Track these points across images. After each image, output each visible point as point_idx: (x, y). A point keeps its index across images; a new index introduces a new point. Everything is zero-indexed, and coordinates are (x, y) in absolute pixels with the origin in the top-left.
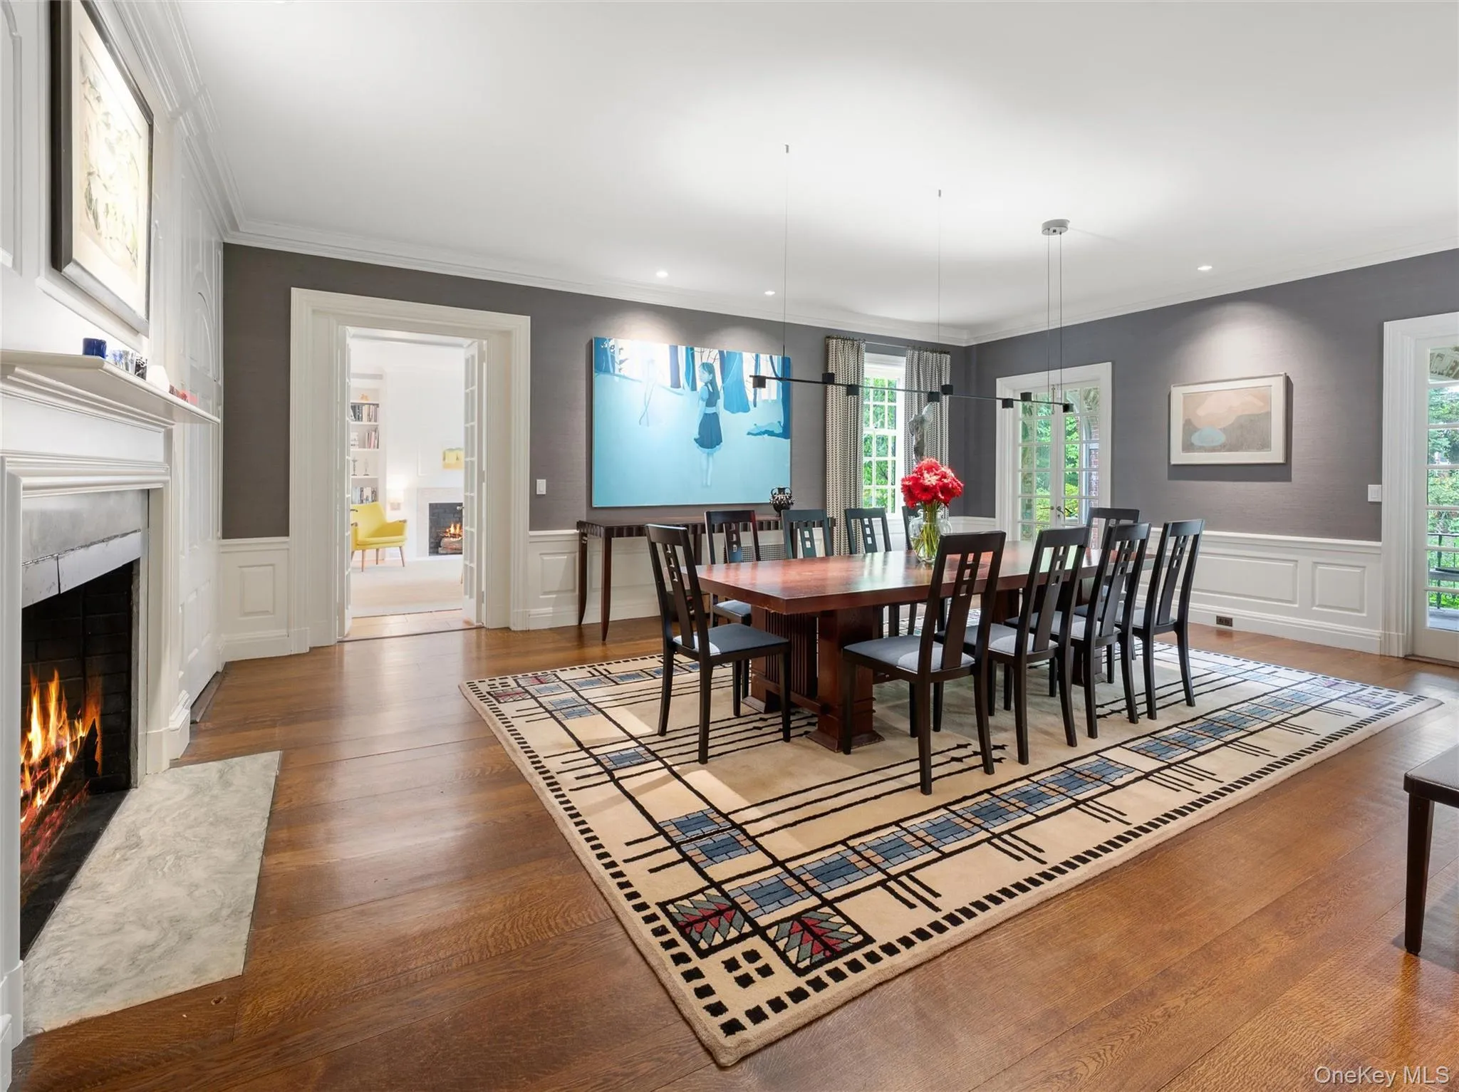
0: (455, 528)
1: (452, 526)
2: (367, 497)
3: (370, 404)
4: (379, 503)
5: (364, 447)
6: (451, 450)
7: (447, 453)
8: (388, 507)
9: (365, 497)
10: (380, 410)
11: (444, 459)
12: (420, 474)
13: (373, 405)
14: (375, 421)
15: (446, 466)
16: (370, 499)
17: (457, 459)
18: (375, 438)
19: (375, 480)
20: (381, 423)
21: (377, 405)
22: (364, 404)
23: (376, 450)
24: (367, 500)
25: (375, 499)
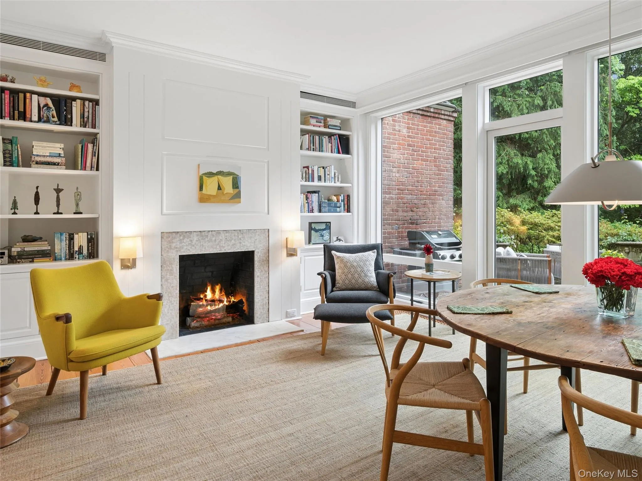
0: (213, 291)
1: (209, 288)
2: (81, 248)
3: (83, 99)
4: (102, 258)
5: (75, 168)
6: (210, 175)
7: (204, 177)
8: (117, 265)
9: (76, 249)
10: (102, 109)
11: (201, 188)
12: (165, 211)
13: (90, 100)
14: (94, 126)
15: (204, 199)
16: (85, 252)
17: (219, 188)
18: (94, 154)
19: (94, 222)
20: (102, 131)
21: (96, 102)
22: (74, 99)
23: (94, 172)
24: (80, 252)
25: (93, 254)
